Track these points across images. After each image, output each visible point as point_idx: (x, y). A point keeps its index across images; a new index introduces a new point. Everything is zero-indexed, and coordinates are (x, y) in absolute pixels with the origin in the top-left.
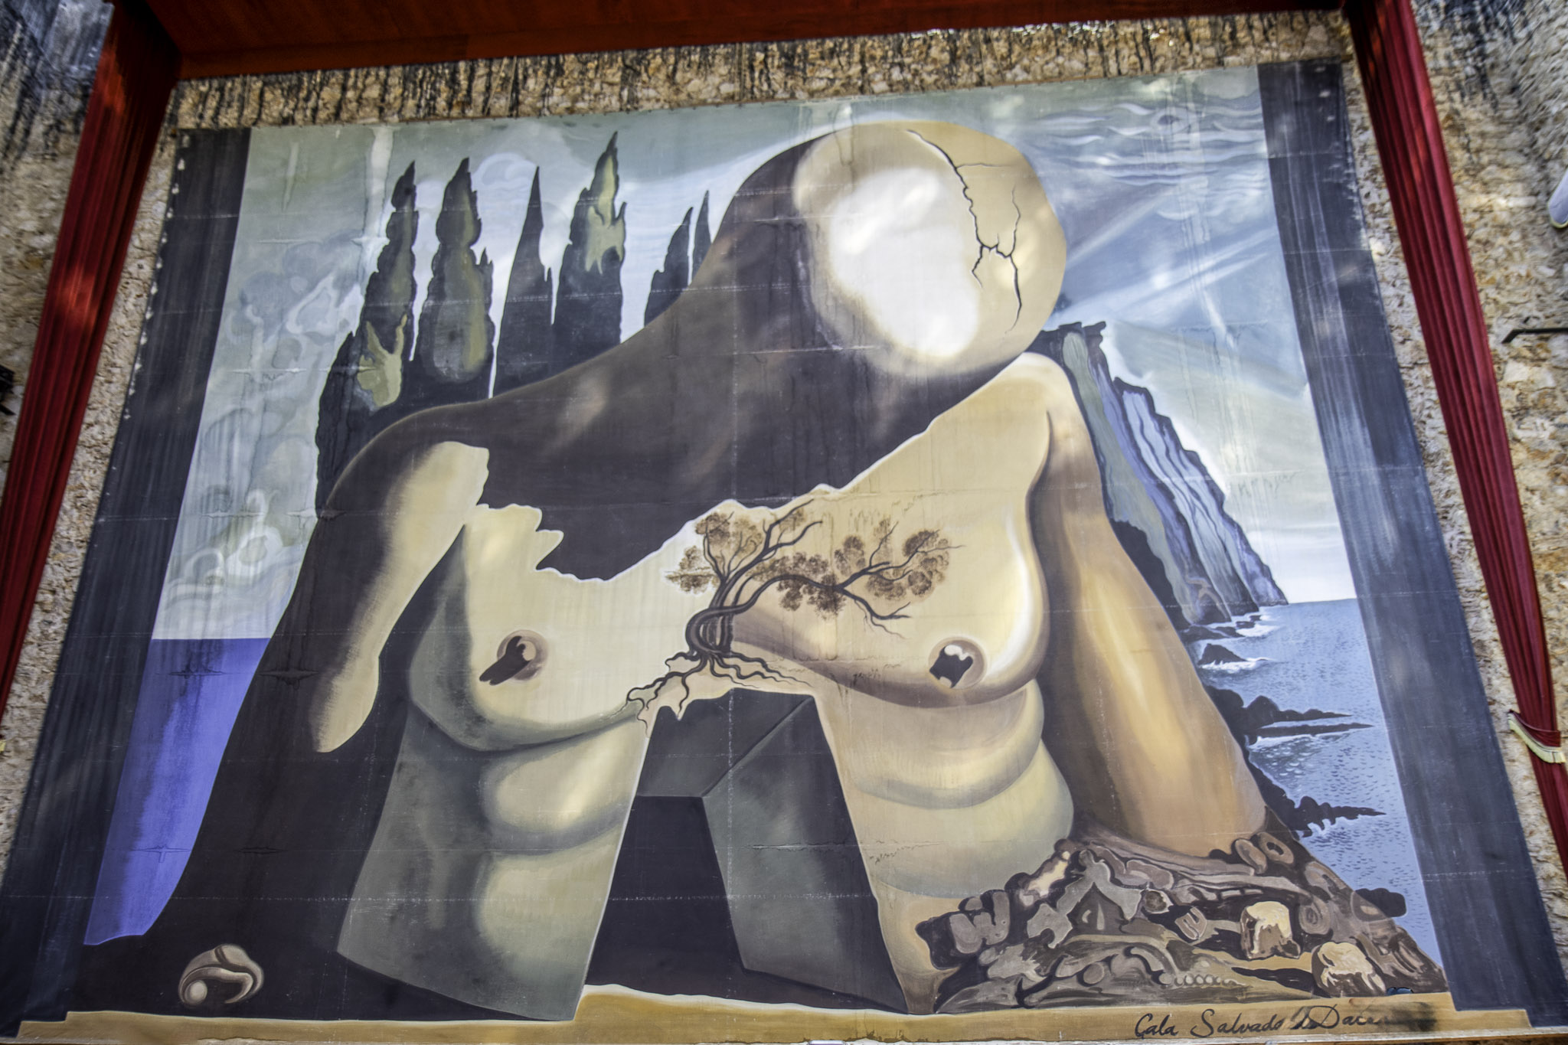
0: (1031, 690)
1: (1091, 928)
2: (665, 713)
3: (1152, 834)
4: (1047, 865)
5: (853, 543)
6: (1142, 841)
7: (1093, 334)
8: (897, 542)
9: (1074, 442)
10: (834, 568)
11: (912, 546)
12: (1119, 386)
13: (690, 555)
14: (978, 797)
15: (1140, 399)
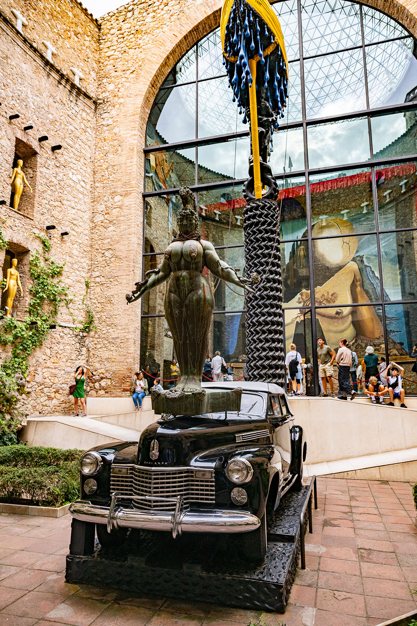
0: (350, 316)
1: (358, 348)
2: (297, 322)
3: (367, 336)
4: (352, 340)
5: (323, 295)
6: (366, 336)
7: (362, 257)
8: (330, 294)
9: (358, 277)
10: (320, 299)
11: (332, 295)
12: (366, 266)
13: (299, 298)
14: (342, 331)
15: (369, 268)
